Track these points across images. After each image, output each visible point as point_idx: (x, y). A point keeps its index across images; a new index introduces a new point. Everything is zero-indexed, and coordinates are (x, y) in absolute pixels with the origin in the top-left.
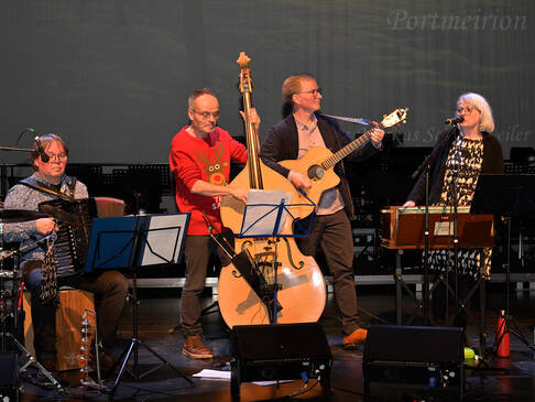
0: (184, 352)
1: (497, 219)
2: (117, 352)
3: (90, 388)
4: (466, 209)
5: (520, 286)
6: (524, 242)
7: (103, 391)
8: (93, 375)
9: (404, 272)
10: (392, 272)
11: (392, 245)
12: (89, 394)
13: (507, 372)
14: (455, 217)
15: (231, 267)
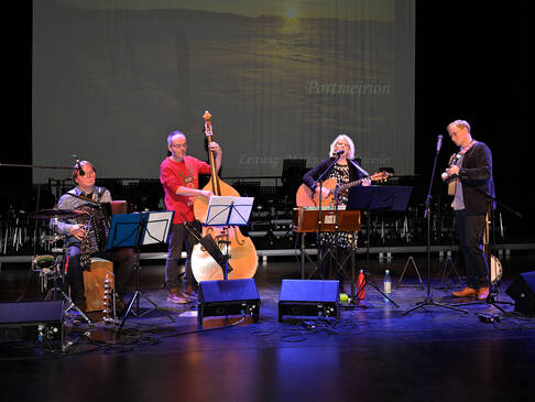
0: (169, 299)
1: (362, 213)
2: (126, 300)
3: (108, 323)
4: (343, 207)
5: (381, 255)
6: (385, 228)
7: (117, 324)
8: (111, 315)
9: (306, 248)
10: (299, 247)
11: (299, 230)
12: (109, 326)
13: (364, 307)
14: (336, 212)
15: (199, 245)
